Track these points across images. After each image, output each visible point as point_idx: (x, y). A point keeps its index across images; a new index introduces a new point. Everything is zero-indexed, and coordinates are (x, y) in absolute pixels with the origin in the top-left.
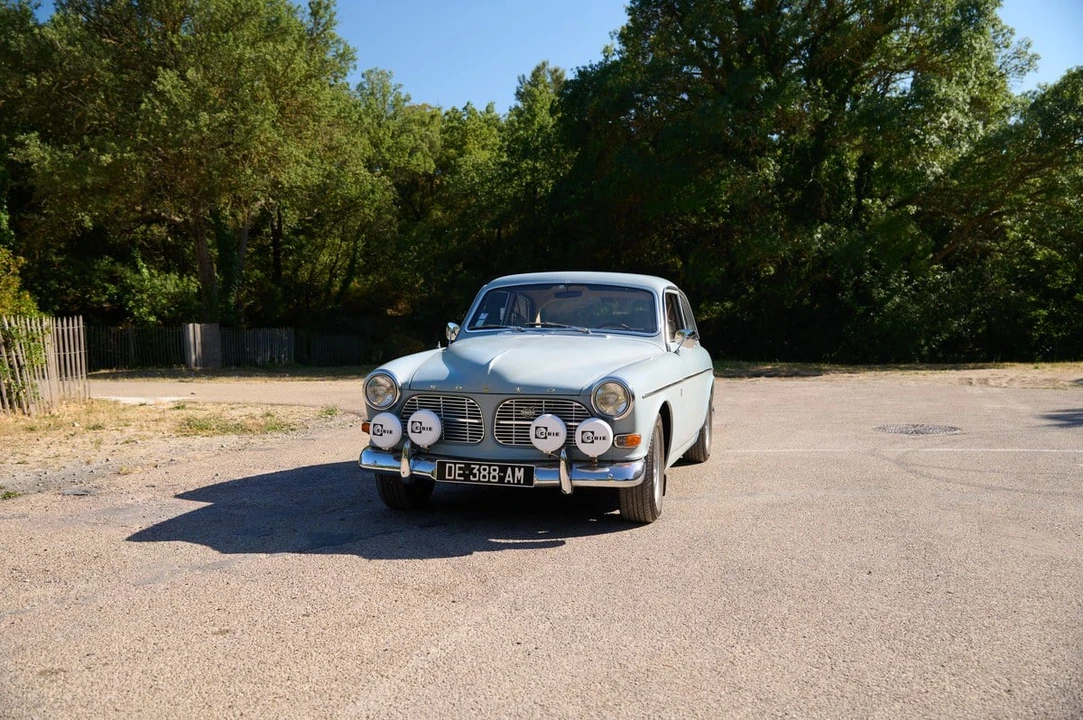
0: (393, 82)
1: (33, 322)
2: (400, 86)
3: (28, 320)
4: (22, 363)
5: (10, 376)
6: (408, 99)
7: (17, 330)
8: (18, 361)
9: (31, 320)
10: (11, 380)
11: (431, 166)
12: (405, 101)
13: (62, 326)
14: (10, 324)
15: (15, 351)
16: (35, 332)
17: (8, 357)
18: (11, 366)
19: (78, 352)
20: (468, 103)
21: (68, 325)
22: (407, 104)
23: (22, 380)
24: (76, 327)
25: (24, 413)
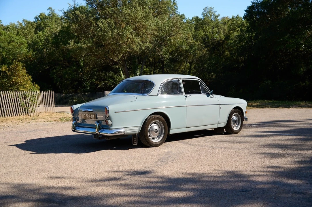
0: (214, 10)
1: (34, 92)
2: (216, 11)
3: (32, 92)
4: (29, 102)
5: (25, 106)
6: (219, 15)
7: (28, 94)
8: (28, 102)
9: (33, 92)
10: (26, 107)
11: (223, 37)
12: (217, 16)
13: (45, 93)
14: (26, 93)
15: (27, 100)
16: (34, 94)
17: (25, 101)
18: (26, 103)
19: (50, 100)
20: (238, 15)
21: (47, 93)
22: (219, 18)
23: (29, 106)
24: (50, 93)
25: (29, 115)
